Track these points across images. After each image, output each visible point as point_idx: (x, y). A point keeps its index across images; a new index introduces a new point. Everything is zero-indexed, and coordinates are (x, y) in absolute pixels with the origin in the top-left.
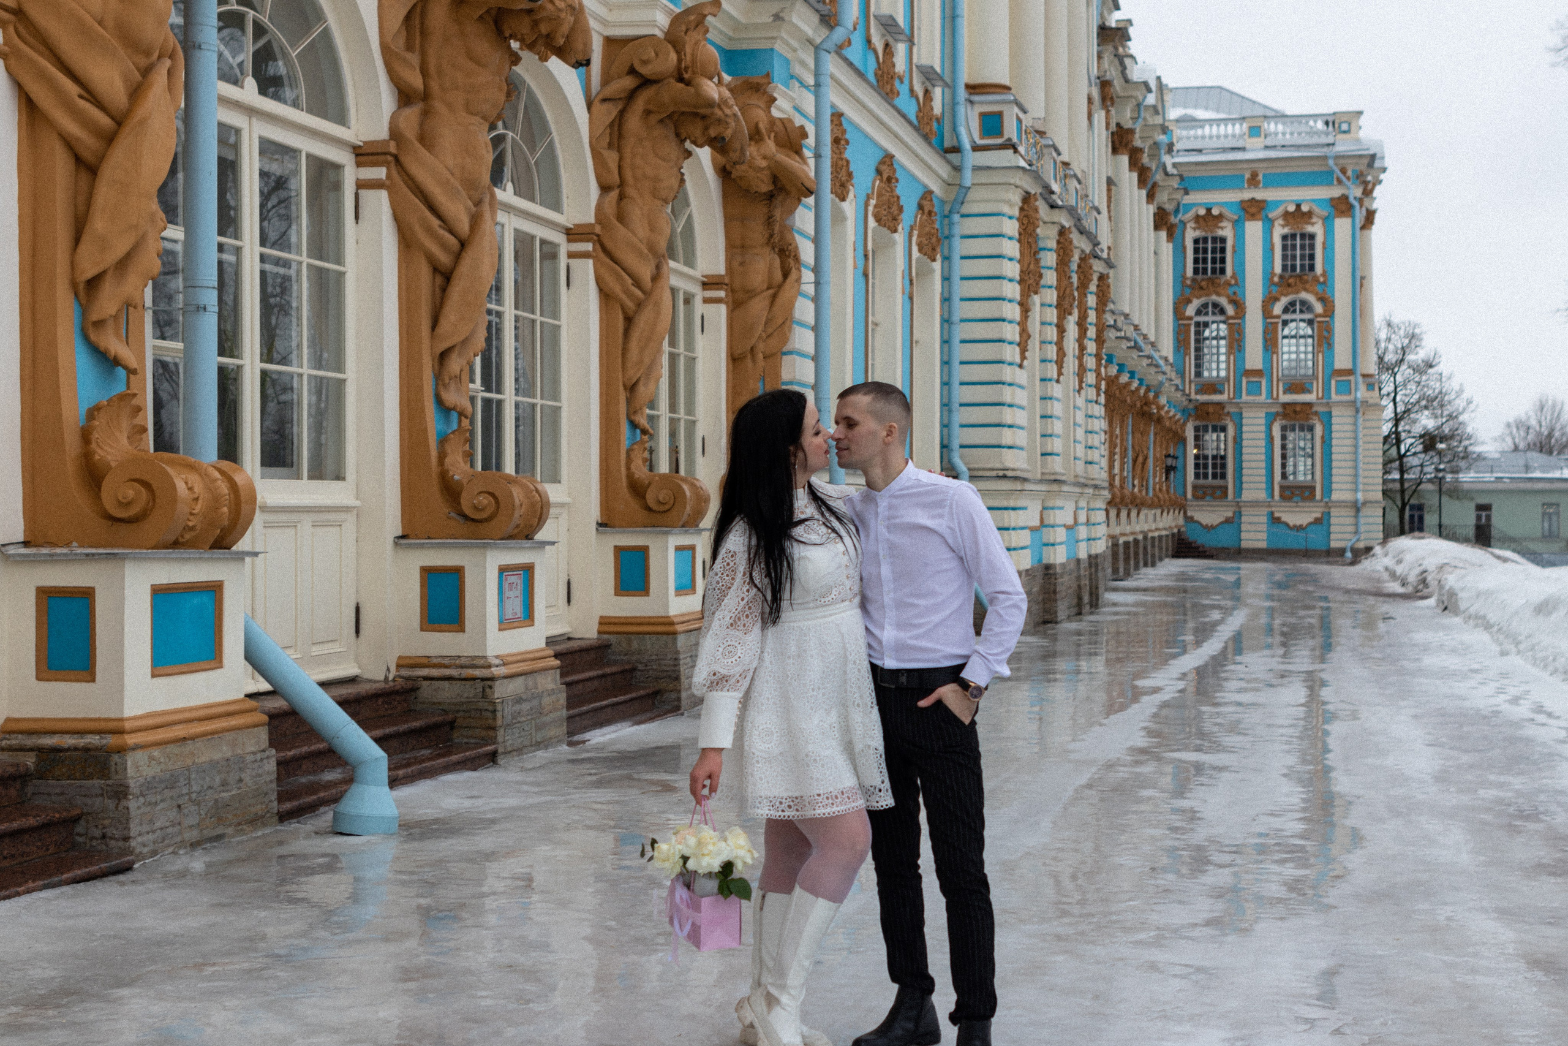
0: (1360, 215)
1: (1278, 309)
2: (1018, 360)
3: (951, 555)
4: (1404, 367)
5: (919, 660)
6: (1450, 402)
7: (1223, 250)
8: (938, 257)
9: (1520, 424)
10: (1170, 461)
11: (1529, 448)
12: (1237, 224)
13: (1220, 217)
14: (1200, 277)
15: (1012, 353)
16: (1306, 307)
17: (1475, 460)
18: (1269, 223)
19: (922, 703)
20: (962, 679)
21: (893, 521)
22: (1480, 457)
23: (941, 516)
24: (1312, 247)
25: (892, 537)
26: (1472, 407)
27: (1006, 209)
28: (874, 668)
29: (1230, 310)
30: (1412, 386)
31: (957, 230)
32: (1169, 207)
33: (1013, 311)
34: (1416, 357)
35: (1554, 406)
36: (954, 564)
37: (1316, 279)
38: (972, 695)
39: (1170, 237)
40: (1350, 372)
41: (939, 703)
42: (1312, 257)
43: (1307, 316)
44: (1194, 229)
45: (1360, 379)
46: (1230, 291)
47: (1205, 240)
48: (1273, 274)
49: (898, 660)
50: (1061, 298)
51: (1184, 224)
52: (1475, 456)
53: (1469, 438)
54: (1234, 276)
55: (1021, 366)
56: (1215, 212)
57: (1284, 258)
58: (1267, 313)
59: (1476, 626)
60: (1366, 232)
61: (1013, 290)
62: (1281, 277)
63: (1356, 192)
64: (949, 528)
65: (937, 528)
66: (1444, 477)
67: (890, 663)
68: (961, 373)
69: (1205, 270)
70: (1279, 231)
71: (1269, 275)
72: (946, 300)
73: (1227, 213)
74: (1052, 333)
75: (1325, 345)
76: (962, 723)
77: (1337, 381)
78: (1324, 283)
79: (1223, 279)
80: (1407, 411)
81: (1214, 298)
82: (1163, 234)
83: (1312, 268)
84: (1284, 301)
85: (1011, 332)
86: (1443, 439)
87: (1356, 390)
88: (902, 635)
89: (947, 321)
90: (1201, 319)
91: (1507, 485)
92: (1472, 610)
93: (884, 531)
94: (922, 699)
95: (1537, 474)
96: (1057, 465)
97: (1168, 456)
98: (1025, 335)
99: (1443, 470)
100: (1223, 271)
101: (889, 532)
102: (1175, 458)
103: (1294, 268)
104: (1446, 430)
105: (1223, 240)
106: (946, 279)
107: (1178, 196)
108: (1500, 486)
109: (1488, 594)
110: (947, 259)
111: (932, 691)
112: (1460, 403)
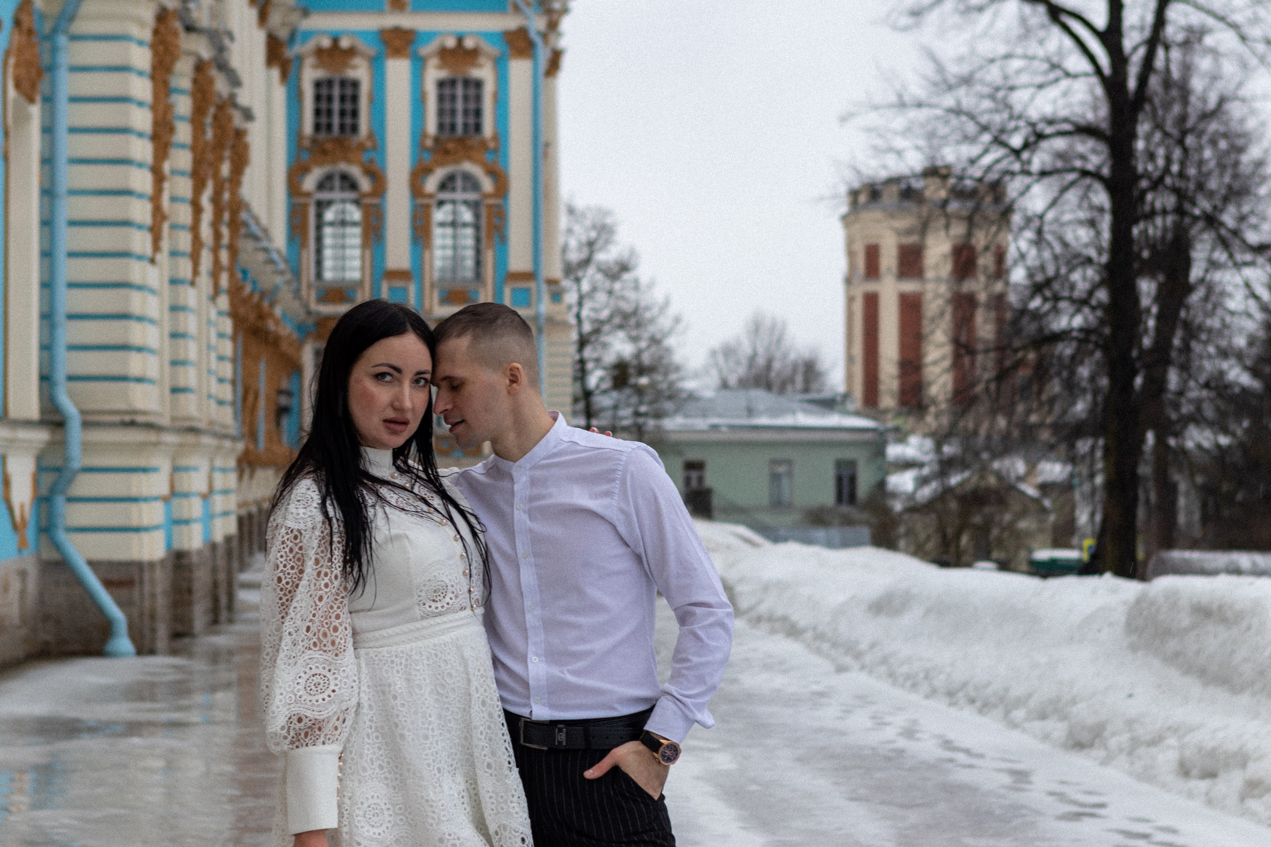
0: (543, 55)
1: (431, 184)
2: (148, 250)
3: (621, 550)
4: (591, 271)
5: (580, 707)
6: (652, 321)
7: (355, 99)
8: (38, 98)
9: (728, 352)
10: (283, 400)
11: (744, 384)
12: (376, 64)
13: (351, 52)
14: (322, 136)
15: (141, 242)
16: (471, 183)
17: (685, 400)
18: (420, 63)
19: (591, 774)
20: (648, 732)
21: (538, 503)
22: (692, 397)
23: (608, 494)
24: (478, 98)
25: (536, 526)
26: (680, 327)
27: (135, 31)
28: (512, 720)
29: (365, 185)
30: (601, 297)
31: (64, 59)
32: (283, 34)
33: (142, 181)
34: (606, 256)
35: (773, 328)
36: (625, 564)
37: (483, 144)
38: (663, 756)
39: (284, 75)
40: (530, 276)
41: (616, 771)
42: (478, 113)
43: (472, 196)
44: (316, 67)
45: (544, 288)
46: (365, 157)
47: (330, 83)
48: (424, 135)
49: (552, 706)
50: (198, 162)
51: (300, 59)
52: (684, 395)
53: (678, 369)
54: (371, 136)
55: (152, 261)
56: (345, 43)
57: (441, 112)
58: (416, 190)
59: (773, 631)
60: (549, 80)
61: (142, 150)
62: (437, 140)
63: (537, 23)
64: (622, 511)
65: (607, 513)
66: (644, 424)
67: (541, 712)
68: (68, 269)
69: (329, 127)
70: (434, 74)
71: (418, 135)
72: (48, 161)
73: (361, 45)
74: (184, 214)
75: (496, 239)
76: (650, 798)
77: (514, 290)
78: (496, 150)
79: (355, 140)
80: (597, 331)
81: (343, 167)
82: (275, 73)
83: (478, 128)
84: (440, 174)
85: (141, 212)
86: (642, 370)
87: (539, 299)
88: (555, 671)
89: (48, 193)
90: (324, 196)
91: (725, 435)
92: (763, 609)
93: (525, 517)
94: (590, 766)
95: (764, 421)
96: (190, 406)
97: (280, 392)
98: (158, 214)
99: (645, 415)
100: (355, 128)
101: (530, 519)
102: (289, 394)
103: (453, 127)
104: (646, 359)
105: (355, 84)
106: (48, 130)
107: (294, 17)
108: (714, 436)
109: (781, 586)
110: (49, 100)
111: (605, 753)
112: (665, 322)
